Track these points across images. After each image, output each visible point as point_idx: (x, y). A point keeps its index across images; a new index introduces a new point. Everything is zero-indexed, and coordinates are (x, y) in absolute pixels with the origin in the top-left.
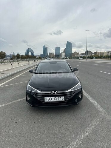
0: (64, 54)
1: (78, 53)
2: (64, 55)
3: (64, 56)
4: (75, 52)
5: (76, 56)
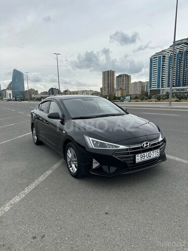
0: (9, 92)
1: (37, 91)
2: (10, 94)
3: (10, 96)
4: (32, 90)
5: (33, 96)
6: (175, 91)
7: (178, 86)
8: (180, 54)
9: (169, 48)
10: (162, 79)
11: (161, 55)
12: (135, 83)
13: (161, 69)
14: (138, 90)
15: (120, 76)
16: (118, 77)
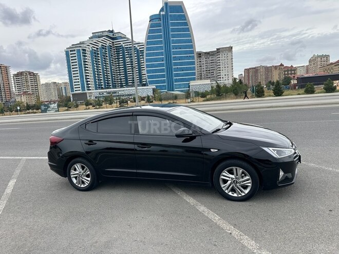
6: (105, 94)
7: (108, 88)
8: (103, 48)
9: (88, 41)
10: (86, 79)
11: (81, 48)
12: (47, 85)
13: (83, 66)
14: (54, 94)
15: (19, 74)
16: (15, 75)
